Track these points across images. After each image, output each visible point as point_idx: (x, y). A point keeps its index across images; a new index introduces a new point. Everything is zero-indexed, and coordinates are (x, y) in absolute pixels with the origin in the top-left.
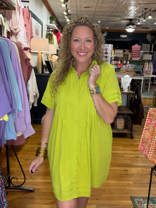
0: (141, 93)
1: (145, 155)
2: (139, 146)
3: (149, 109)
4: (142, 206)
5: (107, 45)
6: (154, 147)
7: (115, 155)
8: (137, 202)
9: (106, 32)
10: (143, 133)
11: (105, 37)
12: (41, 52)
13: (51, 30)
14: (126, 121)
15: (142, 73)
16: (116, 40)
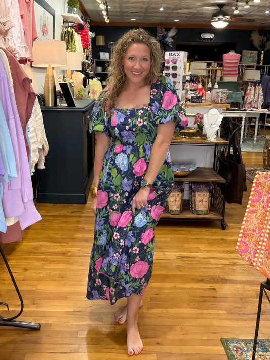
0: (241, 143)
1: (249, 259)
2: (238, 243)
3: (256, 174)
4: (244, 357)
5: (176, 52)
6: (266, 245)
7: (193, 261)
8: (235, 349)
9: (174, 28)
10: (245, 218)
11: (173, 38)
12: (52, 66)
13: (70, 24)
14: (212, 196)
15: (242, 106)
16: (193, 43)
